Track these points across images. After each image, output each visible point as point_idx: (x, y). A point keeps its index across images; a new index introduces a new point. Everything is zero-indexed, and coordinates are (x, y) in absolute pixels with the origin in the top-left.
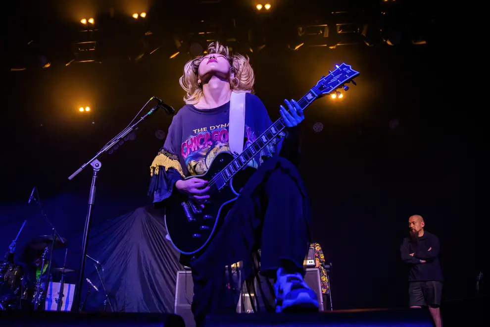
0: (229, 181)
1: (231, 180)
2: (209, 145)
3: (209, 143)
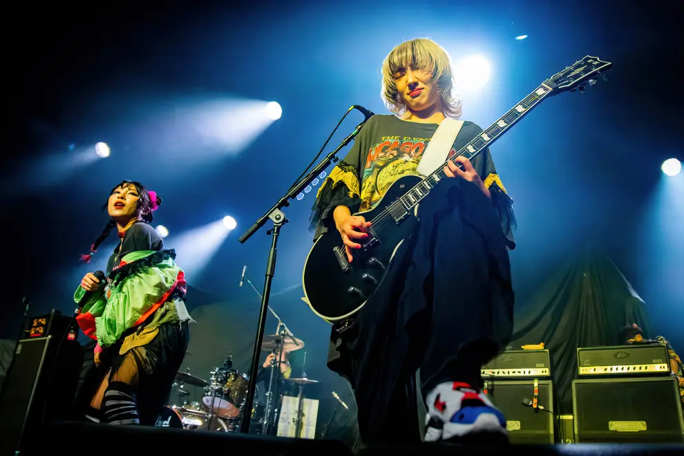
0: (414, 207)
1: (417, 207)
2: (392, 154)
3: (393, 152)
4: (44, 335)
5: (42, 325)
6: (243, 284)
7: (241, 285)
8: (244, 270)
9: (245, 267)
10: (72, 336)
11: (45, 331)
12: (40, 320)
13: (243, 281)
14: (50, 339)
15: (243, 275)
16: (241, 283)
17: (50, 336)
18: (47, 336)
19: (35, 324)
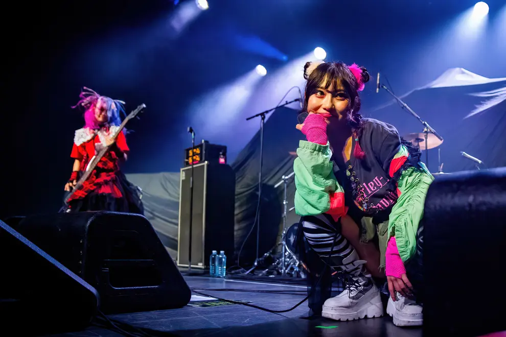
4: (201, 161)
5: (197, 154)
6: (379, 91)
7: (377, 92)
8: (378, 77)
9: (379, 74)
10: (222, 160)
11: (201, 158)
12: (195, 150)
13: (379, 88)
14: (208, 165)
15: (378, 82)
16: (378, 89)
17: (206, 162)
18: (204, 162)
19: (191, 153)
